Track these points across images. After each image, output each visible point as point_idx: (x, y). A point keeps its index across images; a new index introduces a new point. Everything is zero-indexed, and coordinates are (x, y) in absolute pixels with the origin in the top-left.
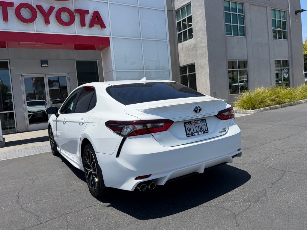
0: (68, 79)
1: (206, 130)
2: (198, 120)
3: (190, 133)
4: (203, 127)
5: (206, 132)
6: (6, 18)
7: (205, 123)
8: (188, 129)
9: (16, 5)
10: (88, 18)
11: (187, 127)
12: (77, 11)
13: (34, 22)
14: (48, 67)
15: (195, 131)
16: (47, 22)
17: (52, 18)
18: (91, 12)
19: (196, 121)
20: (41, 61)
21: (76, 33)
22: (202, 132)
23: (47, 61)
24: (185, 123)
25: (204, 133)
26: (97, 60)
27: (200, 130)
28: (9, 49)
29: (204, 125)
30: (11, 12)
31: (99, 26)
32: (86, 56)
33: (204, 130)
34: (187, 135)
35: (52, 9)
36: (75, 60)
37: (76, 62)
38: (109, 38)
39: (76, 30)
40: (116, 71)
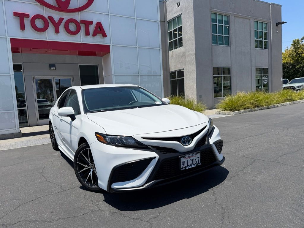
0: (73, 81)
6: (23, 28)
9: (31, 16)
10: (92, 28)
12: (83, 22)
13: (46, 31)
14: (55, 70)
16: (57, 31)
17: (61, 28)
18: (95, 23)
20: (50, 65)
21: (82, 41)
23: (55, 65)
26: (98, 65)
28: (23, 54)
30: (27, 22)
31: (101, 35)
32: (89, 61)
35: (61, 20)
36: (79, 65)
37: (80, 66)
38: (109, 45)
39: (81, 38)
40: (115, 75)
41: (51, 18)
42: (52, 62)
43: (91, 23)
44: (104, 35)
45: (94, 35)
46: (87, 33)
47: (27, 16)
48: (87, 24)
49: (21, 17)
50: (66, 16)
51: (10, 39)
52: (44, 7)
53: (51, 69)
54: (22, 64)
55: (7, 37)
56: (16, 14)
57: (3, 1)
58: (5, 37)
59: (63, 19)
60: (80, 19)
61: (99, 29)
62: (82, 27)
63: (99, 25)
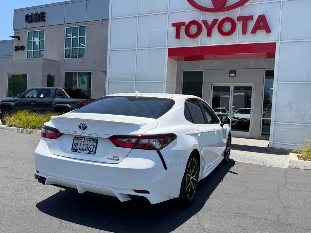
1: (94, 151)
2: (89, 138)
3: (76, 149)
4: (92, 147)
5: (91, 153)
6: (178, 36)
7: (95, 144)
8: (76, 144)
9: (187, 23)
10: (251, 25)
11: (75, 141)
12: (239, 18)
13: (200, 36)
14: (235, 76)
15: (81, 148)
16: (209, 34)
18: (255, 17)
19: (86, 139)
20: (230, 71)
22: (88, 152)
23: (236, 71)
24: (75, 138)
25: (89, 153)
27: (86, 149)
29: (93, 145)
31: (264, 31)
33: (91, 151)
34: (72, 149)
35: (215, 21)
36: (265, 69)
37: (266, 71)
38: (276, 43)
39: (238, 39)
40: (278, 82)
41: (205, 22)
42: (233, 68)
43: (251, 18)
44: (268, 31)
45: (254, 32)
46: (244, 32)
47: (183, 24)
48: (245, 20)
49: (178, 26)
50: (221, 16)
51: (168, 49)
52: (202, 11)
53: (230, 75)
54: (203, 71)
55: (166, 47)
56: (174, 25)
57: (168, 14)
58: (165, 48)
59: (218, 20)
60: (239, 16)
61: (262, 24)
62: (240, 24)
63: (262, 18)
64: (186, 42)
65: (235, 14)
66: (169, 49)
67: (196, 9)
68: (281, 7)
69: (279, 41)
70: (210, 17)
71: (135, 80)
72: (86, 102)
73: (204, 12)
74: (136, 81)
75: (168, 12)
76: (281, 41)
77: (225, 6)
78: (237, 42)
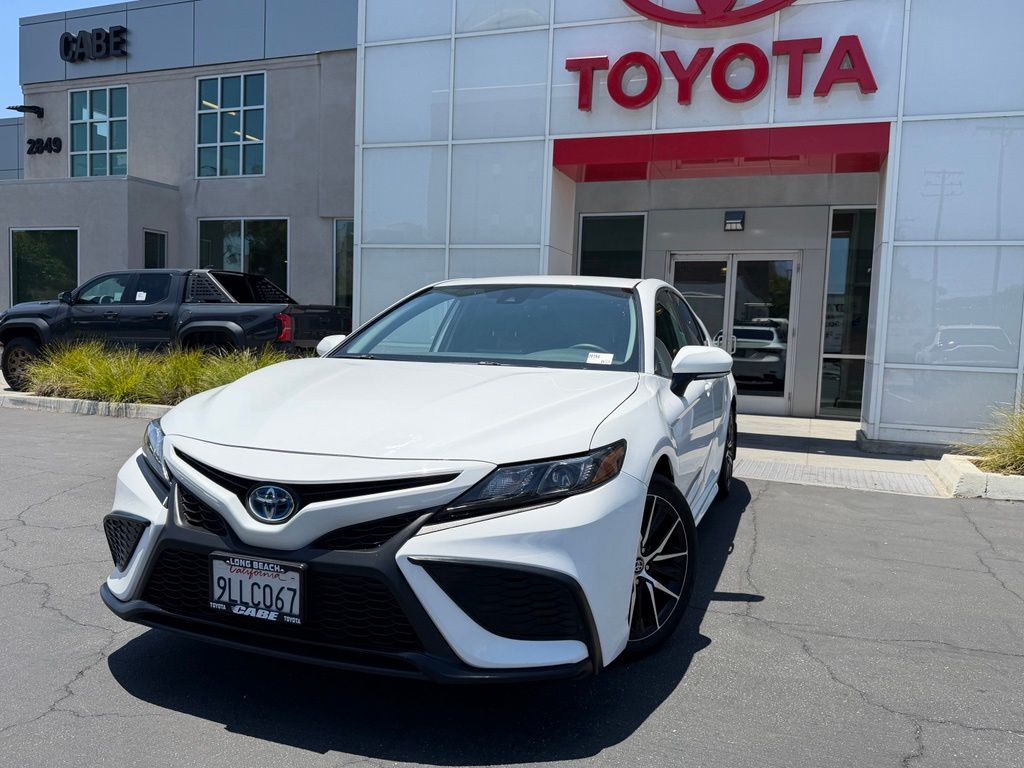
6: (585, 102)
9: (612, 62)
10: (815, 68)
12: (780, 48)
13: (654, 102)
14: (742, 230)
16: (685, 96)
20: (727, 214)
23: (744, 213)
30: (601, 81)
31: (855, 86)
35: (704, 54)
38: (889, 123)
39: (773, 111)
40: (897, 244)
41: (671, 57)
42: (737, 204)
43: (814, 45)
44: (868, 85)
45: (822, 90)
47: (602, 63)
48: (799, 50)
49: (584, 69)
50: (721, 39)
51: (552, 142)
52: (659, 24)
53: (728, 227)
54: (645, 214)
55: (548, 137)
56: (571, 65)
57: (551, 30)
58: (542, 138)
59: (711, 50)
60: (776, 39)
61: (846, 65)
62: (780, 67)
63: (849, 46)
64: (609, 122)
65: (765, 33)
66: (557, 142)
67: (643, 18)
68: (907, 14)
69: (901, 119)
70: (687, 43)
71: (448, 242)
72: (289, 315)
73: (668, 28)
74: (452, 246)
75: (552, 27)
76: (906, 119)
77: (734, 9)
78: (771, 121)
